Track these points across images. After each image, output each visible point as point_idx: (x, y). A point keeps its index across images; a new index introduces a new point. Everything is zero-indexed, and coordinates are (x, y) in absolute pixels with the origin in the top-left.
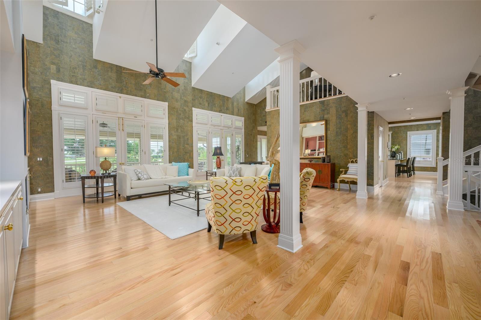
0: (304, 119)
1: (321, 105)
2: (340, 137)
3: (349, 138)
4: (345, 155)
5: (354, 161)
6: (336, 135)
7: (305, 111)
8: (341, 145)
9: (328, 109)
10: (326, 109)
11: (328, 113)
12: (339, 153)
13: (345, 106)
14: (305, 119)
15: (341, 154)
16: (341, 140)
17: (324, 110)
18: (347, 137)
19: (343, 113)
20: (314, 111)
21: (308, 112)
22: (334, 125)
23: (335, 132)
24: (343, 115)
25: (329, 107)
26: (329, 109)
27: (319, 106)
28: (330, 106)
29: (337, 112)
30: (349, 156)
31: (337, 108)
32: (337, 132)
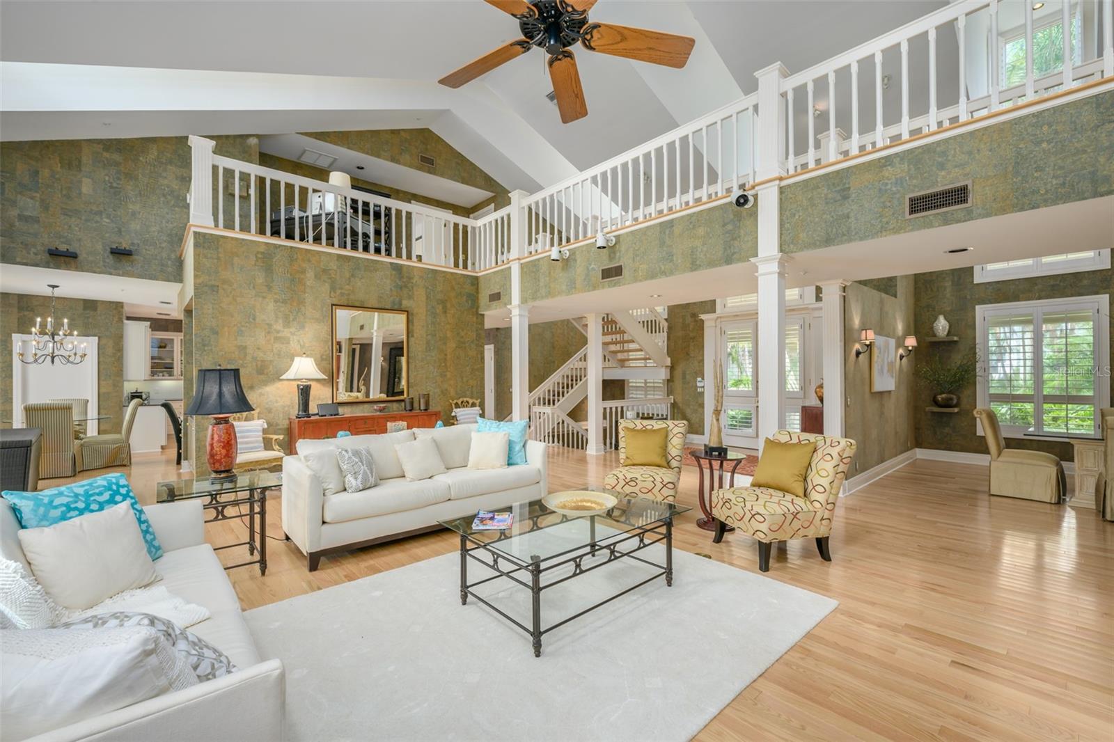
0: (349, 294)
1: (394, 272)
2: (433, 354)
3: (449, 357)
4: (442, 392)
5: (460, 403)
6: (426, 348)
7: (353, 276)
8: (436, 370)
9: (410, 288)
10: (406, 286)
11: (410, 297)
12: (431, 388)
13: (441, 291)
14: (352, 297)
15: (436, 391)
16: (435, 361)
17: (401, 288)
18: (446, 355)
19: (438, 304)
20: (378, 282)
21: (363, 280)
22: (423, 326)
23: (425, 342)
24: (439, 309)
25: (412, 283)
26: (412, 288)
27: (391, 275)
28: (414, 282)
29: (427, 299)
30: (450, 394)
31: (428, 290)
32: (428, 343)
